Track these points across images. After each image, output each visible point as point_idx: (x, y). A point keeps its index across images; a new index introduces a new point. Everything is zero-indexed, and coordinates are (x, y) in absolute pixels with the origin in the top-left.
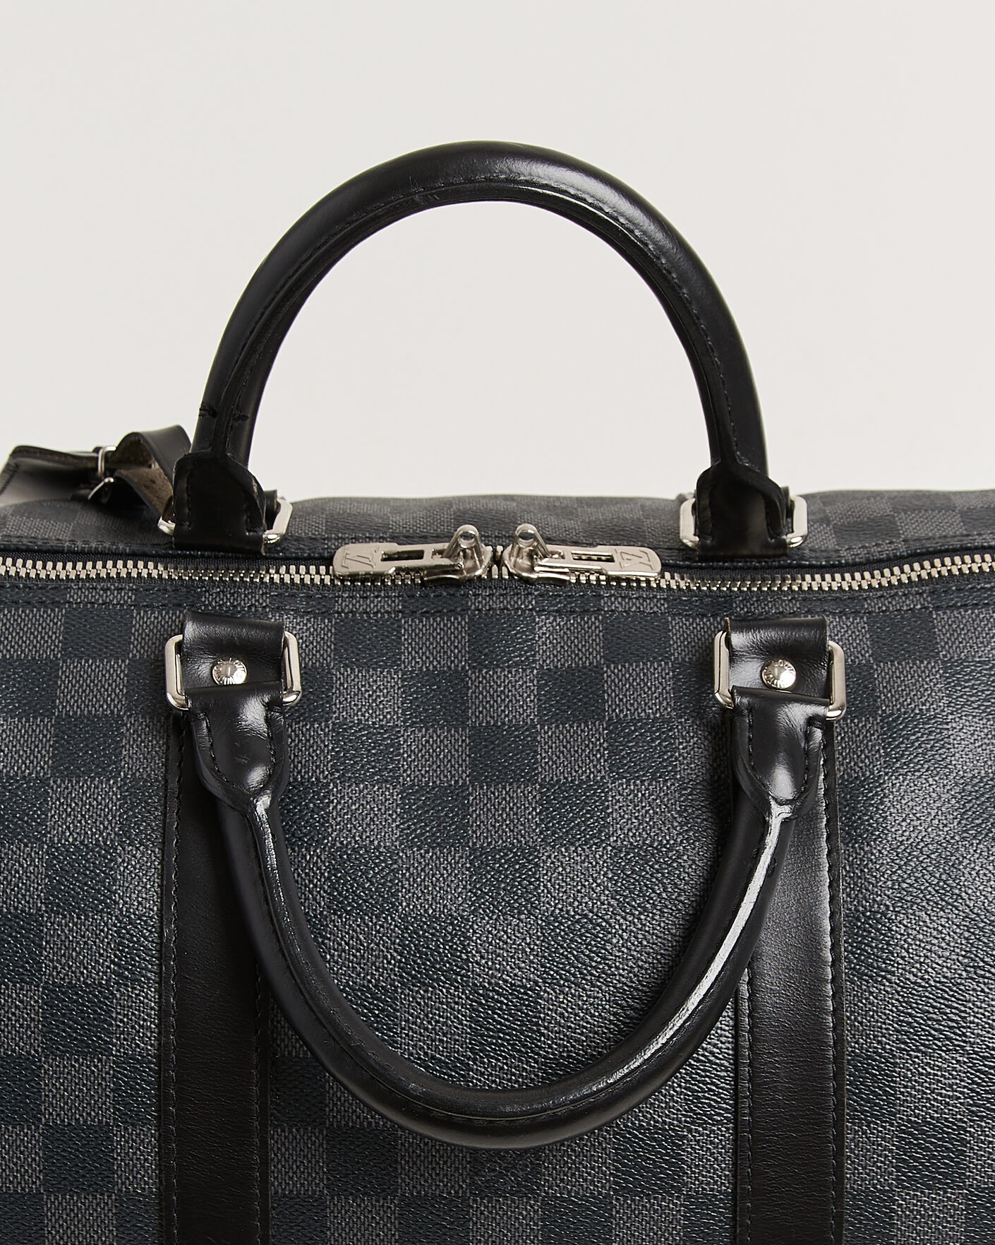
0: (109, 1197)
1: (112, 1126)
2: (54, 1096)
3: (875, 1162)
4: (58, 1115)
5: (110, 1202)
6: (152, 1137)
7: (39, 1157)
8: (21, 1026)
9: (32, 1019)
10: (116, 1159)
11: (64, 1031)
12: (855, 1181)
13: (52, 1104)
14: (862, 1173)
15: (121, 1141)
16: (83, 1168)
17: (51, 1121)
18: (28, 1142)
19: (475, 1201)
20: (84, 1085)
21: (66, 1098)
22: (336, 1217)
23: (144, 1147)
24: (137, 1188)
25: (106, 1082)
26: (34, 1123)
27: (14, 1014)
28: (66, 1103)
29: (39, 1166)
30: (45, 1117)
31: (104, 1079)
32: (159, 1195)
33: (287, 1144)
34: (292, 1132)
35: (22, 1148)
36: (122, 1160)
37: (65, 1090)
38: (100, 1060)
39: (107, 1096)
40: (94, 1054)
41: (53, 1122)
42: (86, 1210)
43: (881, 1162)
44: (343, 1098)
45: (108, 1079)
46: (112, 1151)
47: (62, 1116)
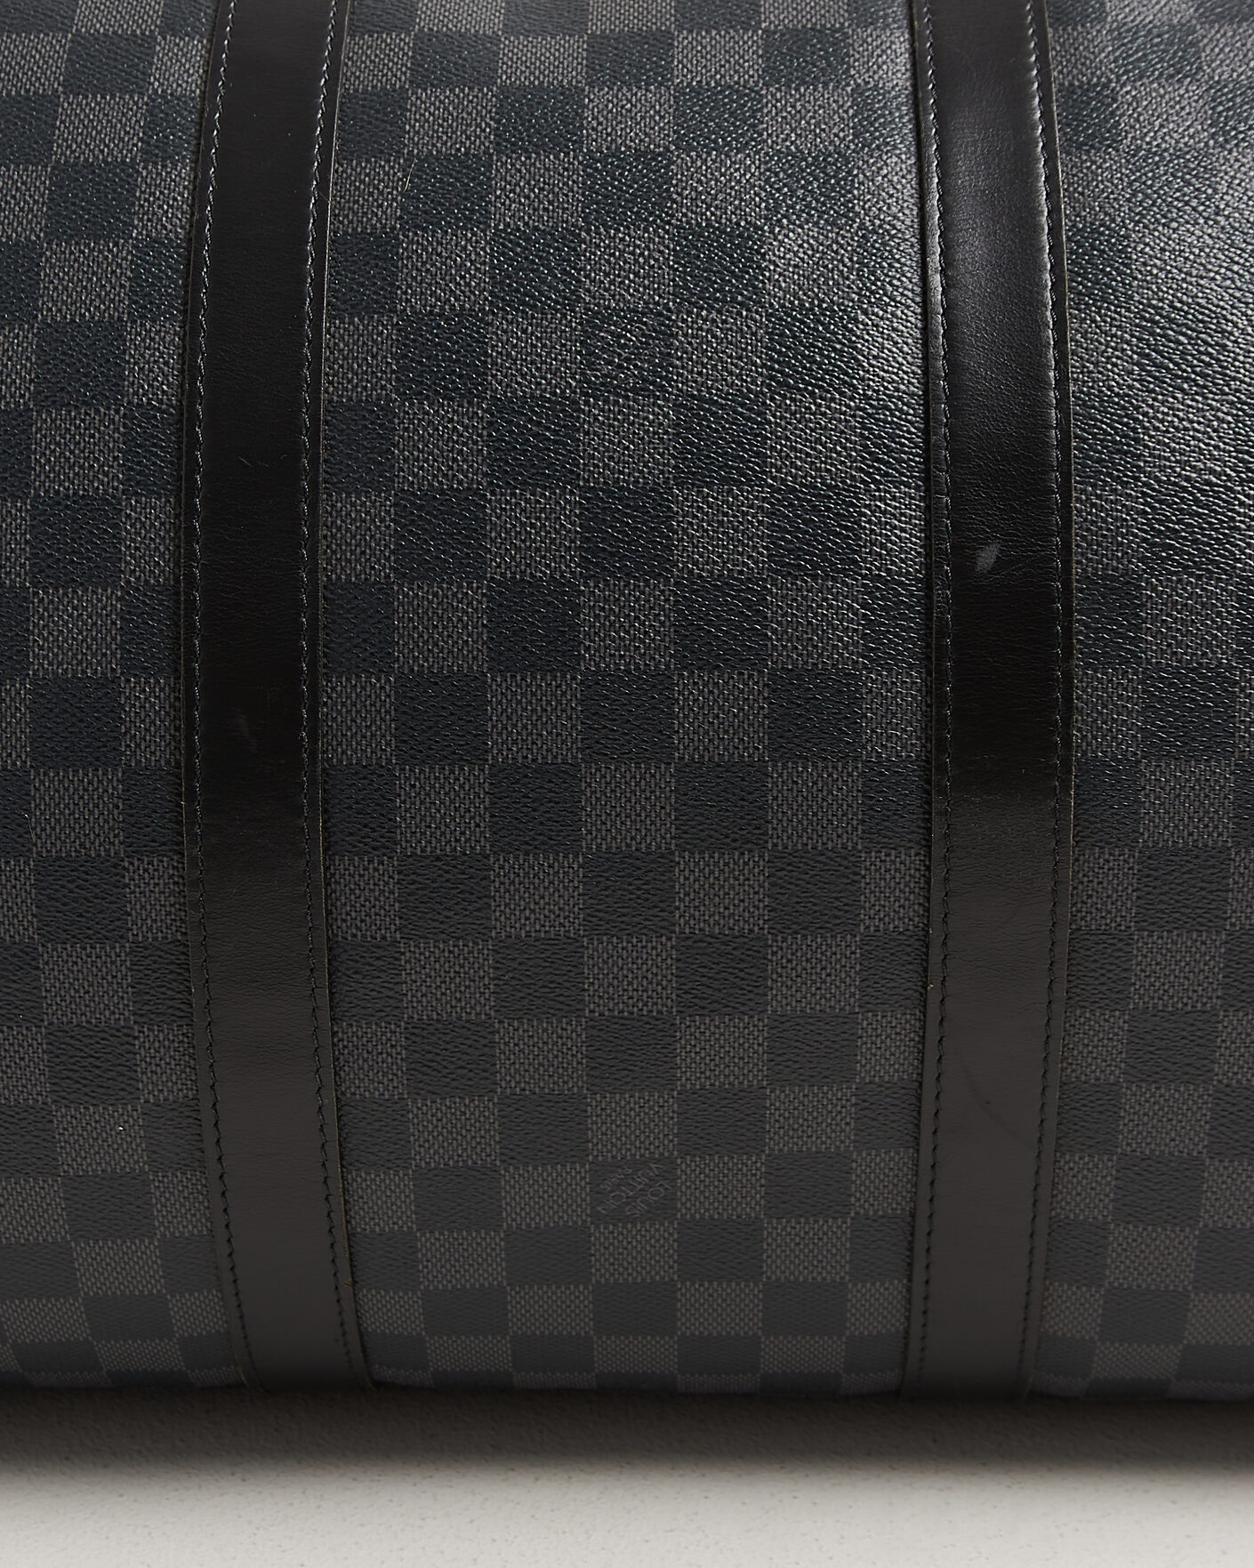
0: (117, 412)
1: (126, 322)
2: (56, 288)
3: (1108, 358)
4: (60, 310)
5: (117, 418)
6: (175, 335)
7: (31, 363)
8: (22, 210)
9: (36, 202)
10: (128, 362)
11: (75, 213)
12: (1084, 382)
13: (52, 297)
14: (1092, 372)
15: (136, 339)
16: (86, 376)
17: (49, 318)
18: (18, 346)
19: (587, 403)
20: (94, 273)
21: (70, 290)
22: (406, 430)
23: (165, 347)
24: (152, 399)
25: (121, 268)
26: (28, 322)
27: (14, 197)
28: (70, 296)
29: (30, 375)
30: (42, 314)
31: (119, 266)
32: (180, 408)
33: (346, 337)
34: (353, 323)
35: (10, 353)
36: (135, 364)
37: (70, 281)
38: (116, 244)
39: (122, 286)
40: (108, 238)
41: (52, 319)
42: (85, 429)
43: (1118, 358)
44: (419, 278)
45: (124, 266)
46: (124, 352)
47: (64, 311)
